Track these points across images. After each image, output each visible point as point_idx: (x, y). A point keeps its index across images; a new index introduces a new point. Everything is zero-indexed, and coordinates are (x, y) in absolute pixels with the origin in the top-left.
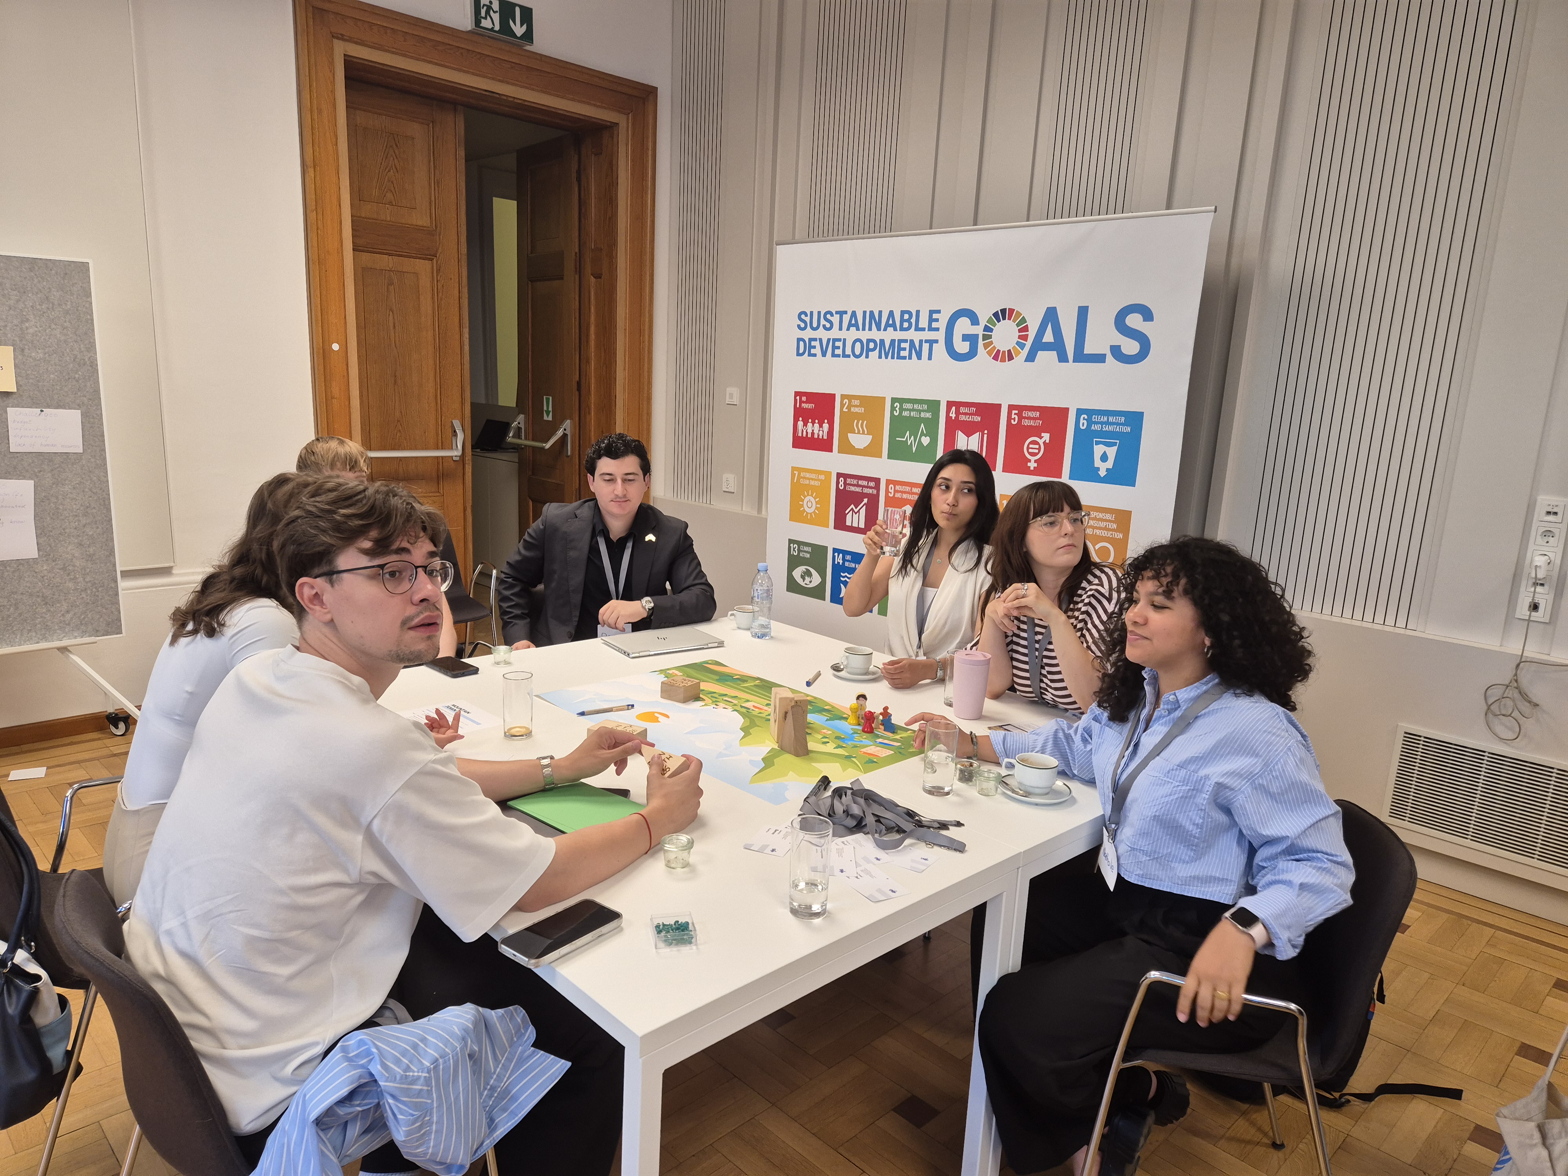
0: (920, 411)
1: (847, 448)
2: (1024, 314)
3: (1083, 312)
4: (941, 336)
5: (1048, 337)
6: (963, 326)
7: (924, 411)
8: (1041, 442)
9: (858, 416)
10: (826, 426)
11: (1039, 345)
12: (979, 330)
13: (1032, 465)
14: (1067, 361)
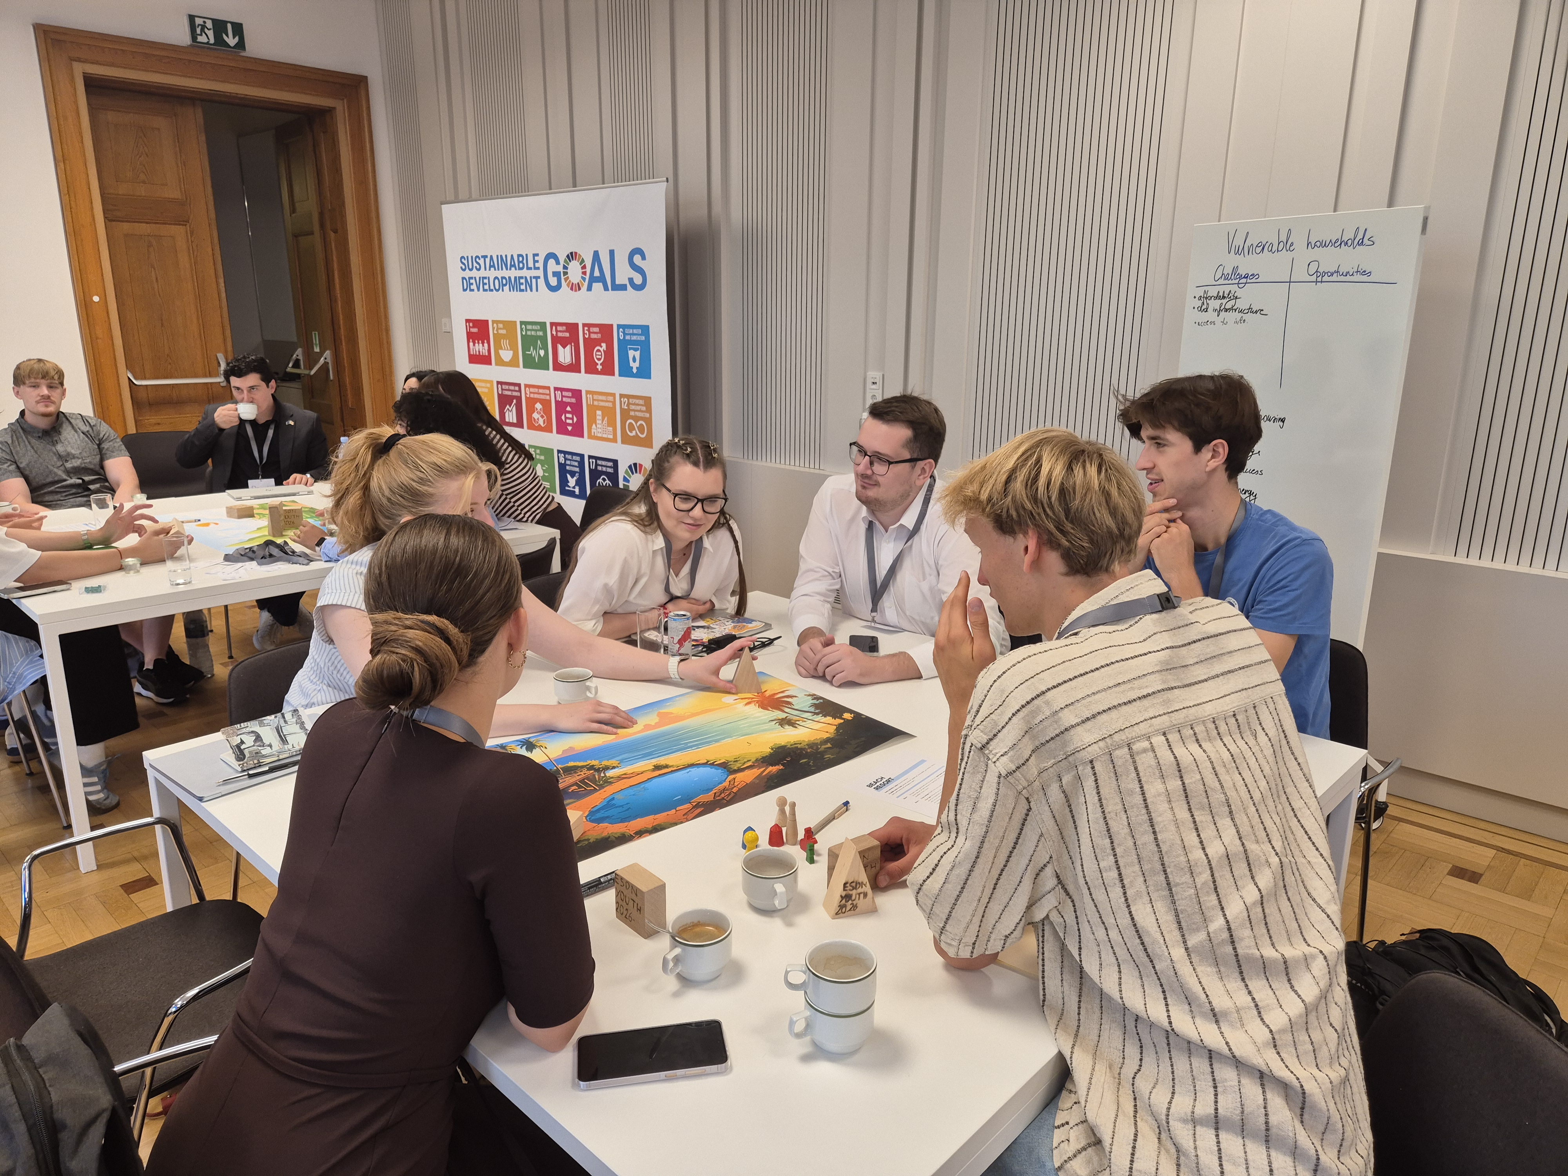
0: (536, 331)
1: (500, 362)
2: (583, 256)
3: (612, 253)
4: (540, 273)
5: (597, 273)
6: (552, 266)
7: (538, 330)
8: (602, 350)
9: (504, 337)
10: (486, 345)
11: (593, 280)
12: (560, 268)
13: (599, 367)
14: (608, 290)
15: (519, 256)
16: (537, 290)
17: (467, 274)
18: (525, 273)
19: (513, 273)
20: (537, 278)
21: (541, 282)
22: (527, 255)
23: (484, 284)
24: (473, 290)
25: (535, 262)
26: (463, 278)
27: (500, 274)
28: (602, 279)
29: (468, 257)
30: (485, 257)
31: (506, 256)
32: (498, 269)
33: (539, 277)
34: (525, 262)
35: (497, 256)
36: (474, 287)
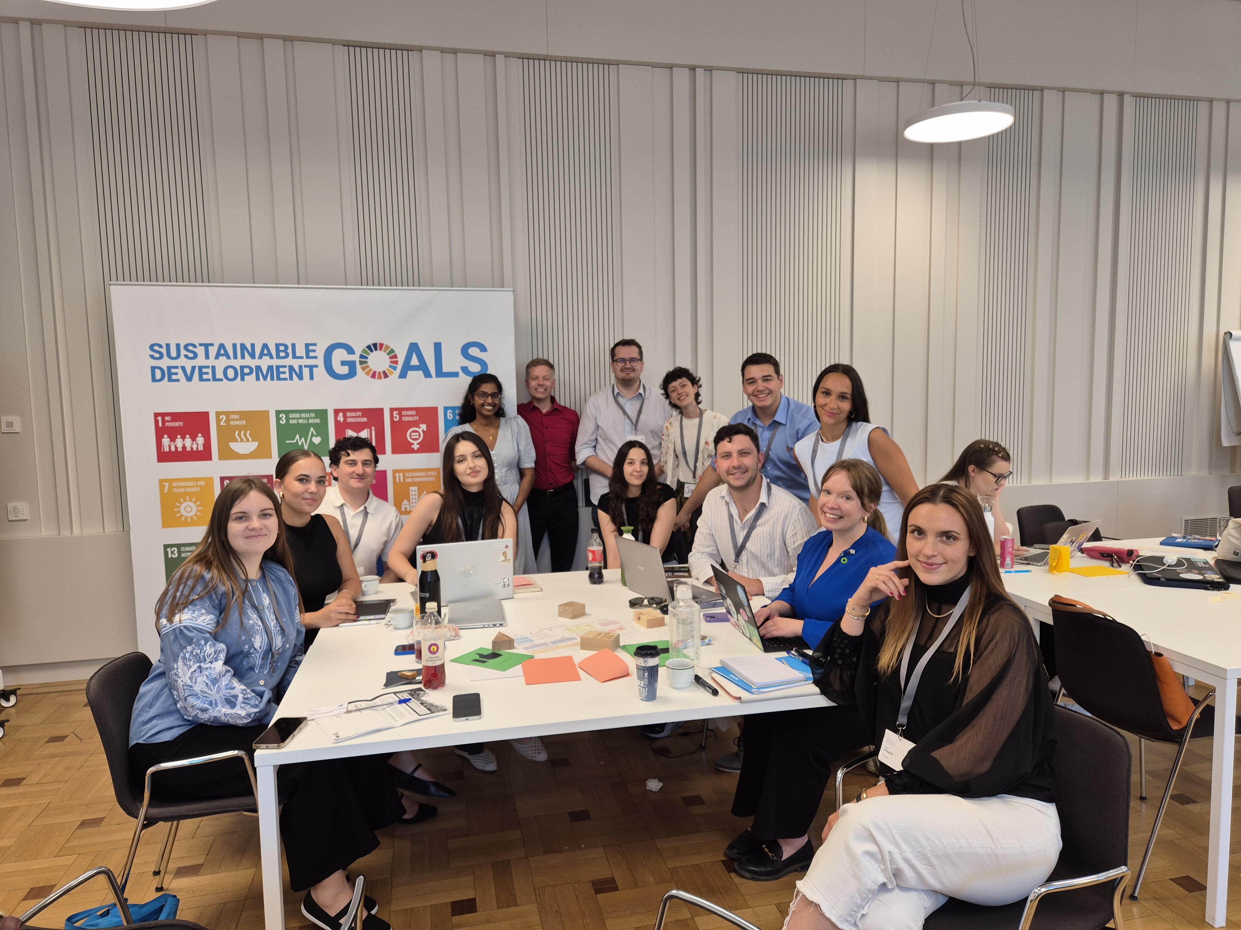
0: (308, 419)
1: (227, 454)
2: (392, 346)
3: (438, 347)
4: (319, 362)
5: (415, 361)
6: (339, 355)
7: (311, 418)
8: (420, 430)
9: (239, 428)
10: (200, 440)
11: (408, 368)
12: (356, 358)
13: (416, 447)
14: (430, 376)
15: (277, 345)
16: (312, 378)
17: (165, 363)
18: (289, 361)
19: (265, 363)
20: (311, 368)
21: (320, 372)
22: (293, 345)
23: (201, 374)
24: (178, 380)
25: (308, 351)
26: (153, 369)
27: (238, 363)
28: (423, 367)
29: (168, 346)
30: (206, 346)
31: (253, 345)
32: (235, 357)
33: (316, 366)
34: (290, 351)
35: (234, 345)
36: (181, 376)
